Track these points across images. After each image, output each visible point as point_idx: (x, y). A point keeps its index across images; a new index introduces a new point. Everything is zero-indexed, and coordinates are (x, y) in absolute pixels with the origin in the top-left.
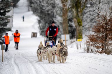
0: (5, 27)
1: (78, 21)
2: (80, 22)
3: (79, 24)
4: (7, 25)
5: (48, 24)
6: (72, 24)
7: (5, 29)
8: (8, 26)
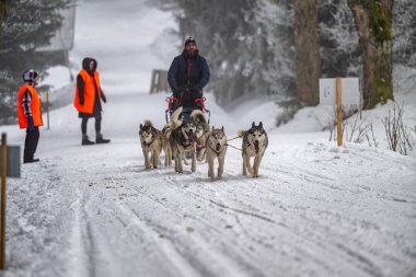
0: (40, 49)
1: (371, 18)
2: (382, 23)
3: (376, 31)
4: (52, 40)
5: (222, 34)
6: (331, 35)
7: (40, 54)
8: (55, 45)
